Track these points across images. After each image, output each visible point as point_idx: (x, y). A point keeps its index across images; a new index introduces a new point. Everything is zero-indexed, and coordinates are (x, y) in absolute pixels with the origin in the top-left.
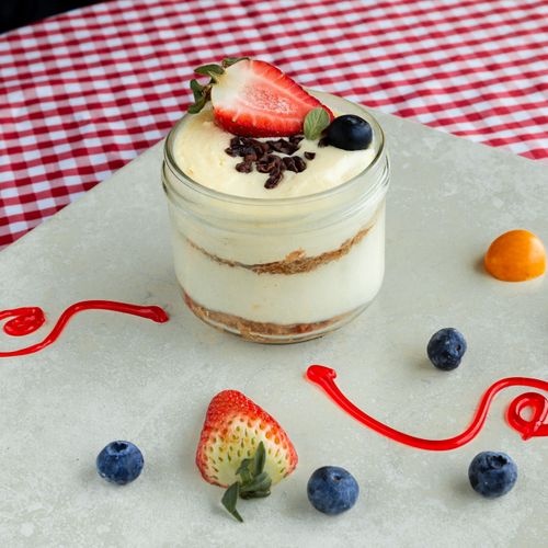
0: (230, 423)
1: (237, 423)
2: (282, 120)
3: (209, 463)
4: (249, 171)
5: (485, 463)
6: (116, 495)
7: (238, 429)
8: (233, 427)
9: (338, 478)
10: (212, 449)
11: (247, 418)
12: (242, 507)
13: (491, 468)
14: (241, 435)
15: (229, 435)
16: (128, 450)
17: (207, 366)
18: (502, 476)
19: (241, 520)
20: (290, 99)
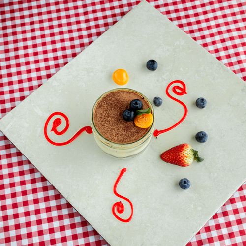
0: (183, 155)
7: (186, 153)
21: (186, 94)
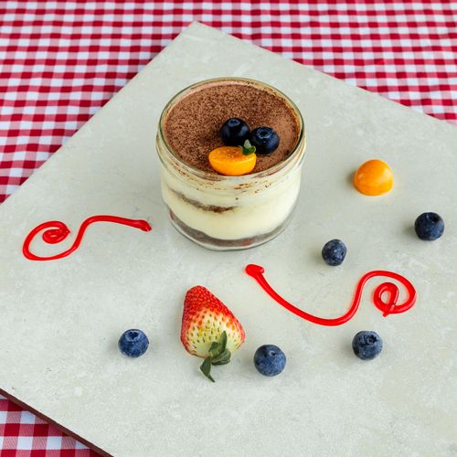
0: (203, 317)
1: (207, 317)
3: (191, 343)
5: (363, 341)
6: (132, 364)
7: (209, 322)
8: (205, 320)
9: (274, 354)
10: (192, 335)
11: (213, 314)
12: (214, 371)
13: (367, 344)
14: (211, 326)
15: (203, 325)
16: (139, 337)
18: (374, 348)
19: (213, 381)
21: (385, 315)
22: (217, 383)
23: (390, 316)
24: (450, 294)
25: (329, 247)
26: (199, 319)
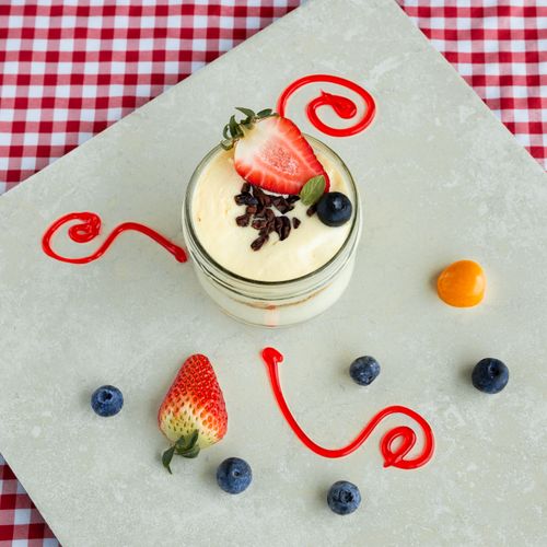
1: (186, 407)
2: (286, 181)
3: (163, 424)
4: (245, 225)
9: (238, 474)
10: (166, 417)
11: (194, 406)
13: (340, 500)
14: (186, 418)
15: (179, 414)
17: (197, 319)
19: (171, 473)
20: (300, 161)
22: (174, 477)
23: (391, 468)
24: (473, 467)
25: (358, 366)
26: (178, 405)
